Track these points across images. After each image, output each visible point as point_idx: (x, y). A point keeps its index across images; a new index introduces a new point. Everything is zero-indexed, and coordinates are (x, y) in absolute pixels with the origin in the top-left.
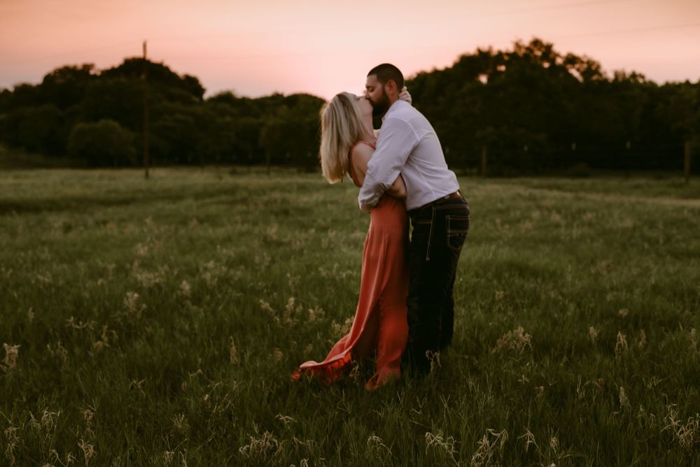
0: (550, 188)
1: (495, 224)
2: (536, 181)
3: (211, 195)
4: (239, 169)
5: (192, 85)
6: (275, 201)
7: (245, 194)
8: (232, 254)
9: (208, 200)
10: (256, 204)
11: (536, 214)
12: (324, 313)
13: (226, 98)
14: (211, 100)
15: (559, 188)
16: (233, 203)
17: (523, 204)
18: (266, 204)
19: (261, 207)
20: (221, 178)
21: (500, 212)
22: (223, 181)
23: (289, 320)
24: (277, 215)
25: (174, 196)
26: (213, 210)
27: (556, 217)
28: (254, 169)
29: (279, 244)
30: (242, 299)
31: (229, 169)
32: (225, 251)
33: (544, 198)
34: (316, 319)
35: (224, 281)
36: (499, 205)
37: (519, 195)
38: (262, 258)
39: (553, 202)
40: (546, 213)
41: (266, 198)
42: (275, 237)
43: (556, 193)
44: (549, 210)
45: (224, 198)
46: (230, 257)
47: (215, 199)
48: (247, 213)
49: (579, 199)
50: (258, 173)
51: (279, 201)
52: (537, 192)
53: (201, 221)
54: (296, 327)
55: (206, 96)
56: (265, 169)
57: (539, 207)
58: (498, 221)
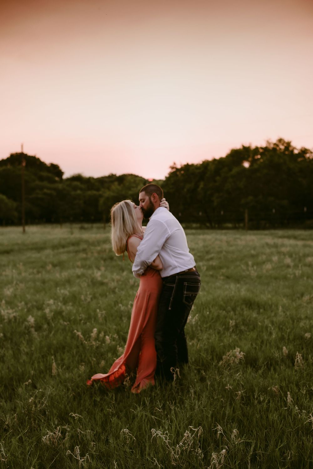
0: (289, 237)
1: (247, 265)
2: (280, 232)
3: (63, 247)
4: (86, 225)
5: (55, 170)
6: (105, 251)
7: (85, 246)
8: (67, 293)
9: (61, 250)
10: (92, 253)
11: (275, 258)
12: (117, 337)
13: (78, 178)
14: (68, 179)
15: (295, 238)
16: (77, 252)
17: (268, 251)
18: (99, 252)
19: (96, 255)
20: (72, 233)
21: (253, 256)
22: (72, 236)
23: (94, 343)
24: (105, 260)
25: (39, 248)
26: (64, 257)
27: (288, 261)
28: (95, 225)
29: (102, 284)
30: (67, 328)
31: (78, 226)
32: (62, 291)
33: (283, 245)
34: (111, 342)
35: (58, 314)
36: (253, 252)
37: (267, 244)
38: (86, 296)
39: (288, 249)
40: (282, 257)
41: (99, 248)
42: (99, 279)
43: (292, 242)
44: (284, 254)
45: (71, 248)
46: (66, 295)
47: (66, 249)
48: (85, 259)
49: (305, 246)
50: (98, 228)
51: (107, 251)
52: (279, 241)
53: (54, 266)
54: (97, 348)
55: (65, 177)
56: (102, 225)
57: (279, 253)
58: (250, 263)
